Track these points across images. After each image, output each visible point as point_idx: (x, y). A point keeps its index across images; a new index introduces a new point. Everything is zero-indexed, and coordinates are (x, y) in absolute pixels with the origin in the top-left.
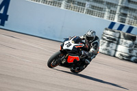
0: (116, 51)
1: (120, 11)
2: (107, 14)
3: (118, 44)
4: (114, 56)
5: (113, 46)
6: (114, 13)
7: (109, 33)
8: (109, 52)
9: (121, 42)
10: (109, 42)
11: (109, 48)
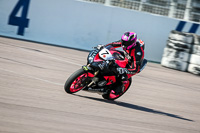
0: (188, 63)
1: (191, 5)
2: (172, 10)
3: (191, 52)
4: (187, 71)
5: (184, 56)
6: (183, 8)
7: (178, 37)
8: (178, 65)
9: (195, 50)
10: (179, 51)
11: (178, 60)
